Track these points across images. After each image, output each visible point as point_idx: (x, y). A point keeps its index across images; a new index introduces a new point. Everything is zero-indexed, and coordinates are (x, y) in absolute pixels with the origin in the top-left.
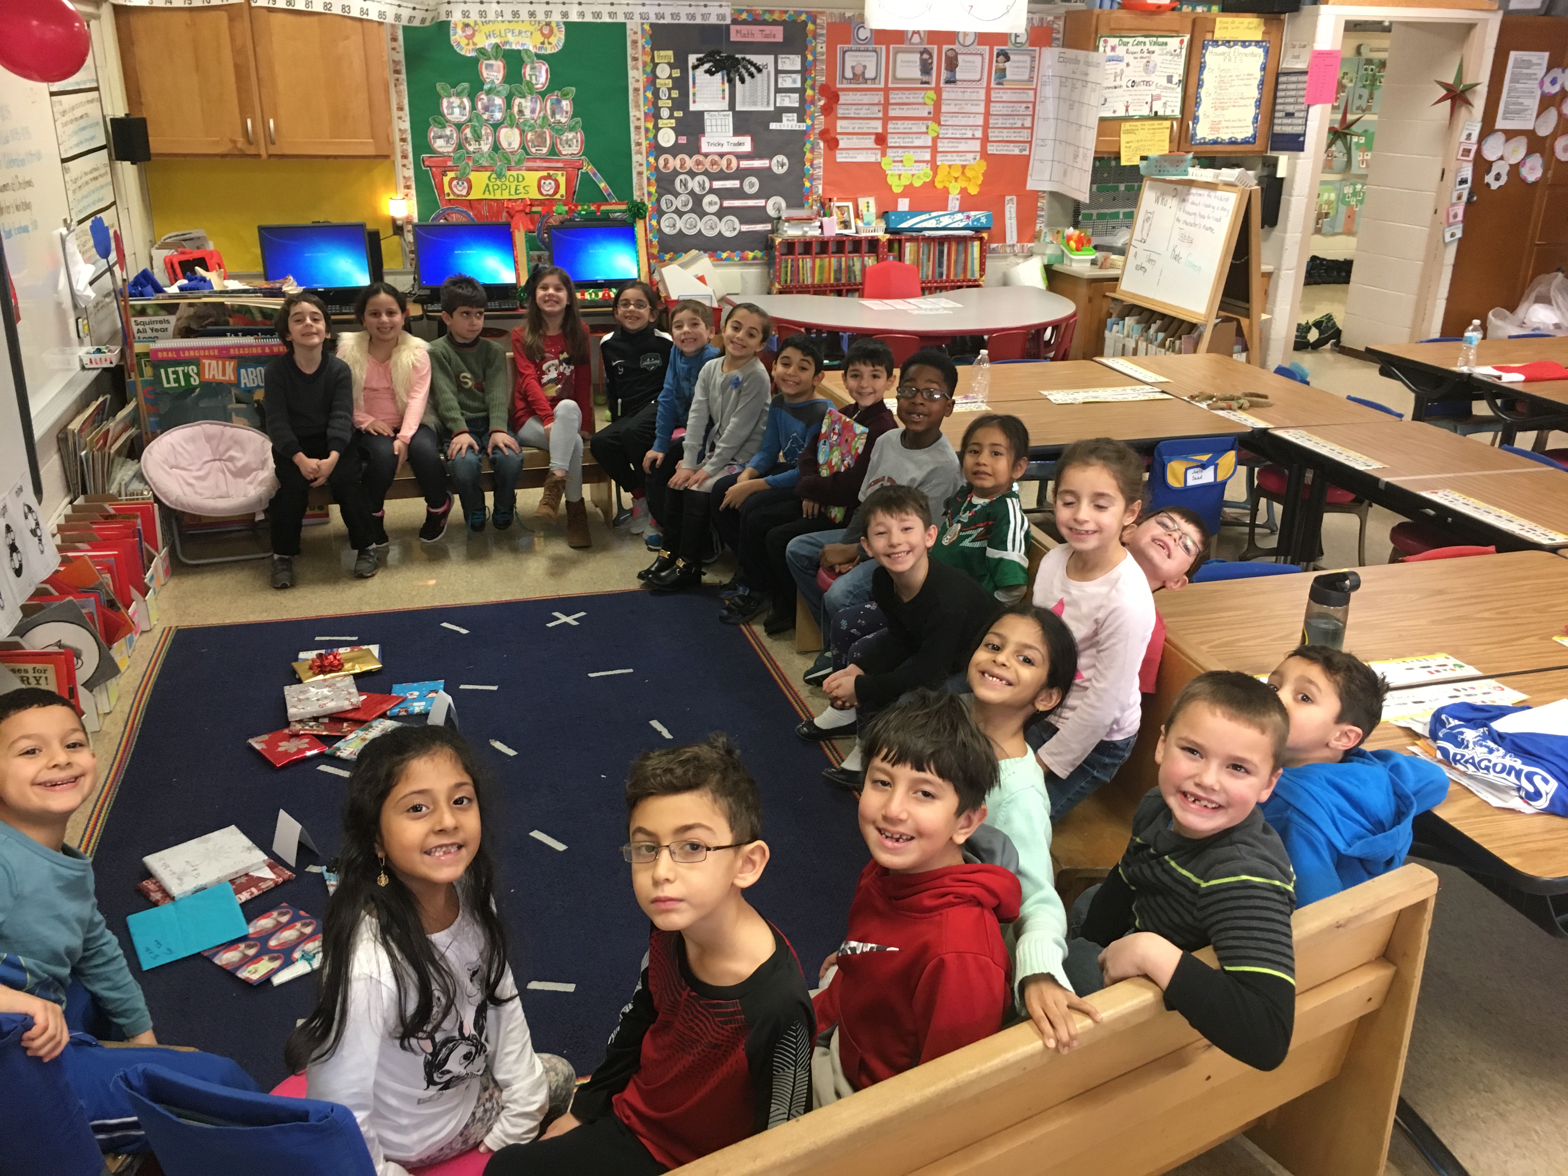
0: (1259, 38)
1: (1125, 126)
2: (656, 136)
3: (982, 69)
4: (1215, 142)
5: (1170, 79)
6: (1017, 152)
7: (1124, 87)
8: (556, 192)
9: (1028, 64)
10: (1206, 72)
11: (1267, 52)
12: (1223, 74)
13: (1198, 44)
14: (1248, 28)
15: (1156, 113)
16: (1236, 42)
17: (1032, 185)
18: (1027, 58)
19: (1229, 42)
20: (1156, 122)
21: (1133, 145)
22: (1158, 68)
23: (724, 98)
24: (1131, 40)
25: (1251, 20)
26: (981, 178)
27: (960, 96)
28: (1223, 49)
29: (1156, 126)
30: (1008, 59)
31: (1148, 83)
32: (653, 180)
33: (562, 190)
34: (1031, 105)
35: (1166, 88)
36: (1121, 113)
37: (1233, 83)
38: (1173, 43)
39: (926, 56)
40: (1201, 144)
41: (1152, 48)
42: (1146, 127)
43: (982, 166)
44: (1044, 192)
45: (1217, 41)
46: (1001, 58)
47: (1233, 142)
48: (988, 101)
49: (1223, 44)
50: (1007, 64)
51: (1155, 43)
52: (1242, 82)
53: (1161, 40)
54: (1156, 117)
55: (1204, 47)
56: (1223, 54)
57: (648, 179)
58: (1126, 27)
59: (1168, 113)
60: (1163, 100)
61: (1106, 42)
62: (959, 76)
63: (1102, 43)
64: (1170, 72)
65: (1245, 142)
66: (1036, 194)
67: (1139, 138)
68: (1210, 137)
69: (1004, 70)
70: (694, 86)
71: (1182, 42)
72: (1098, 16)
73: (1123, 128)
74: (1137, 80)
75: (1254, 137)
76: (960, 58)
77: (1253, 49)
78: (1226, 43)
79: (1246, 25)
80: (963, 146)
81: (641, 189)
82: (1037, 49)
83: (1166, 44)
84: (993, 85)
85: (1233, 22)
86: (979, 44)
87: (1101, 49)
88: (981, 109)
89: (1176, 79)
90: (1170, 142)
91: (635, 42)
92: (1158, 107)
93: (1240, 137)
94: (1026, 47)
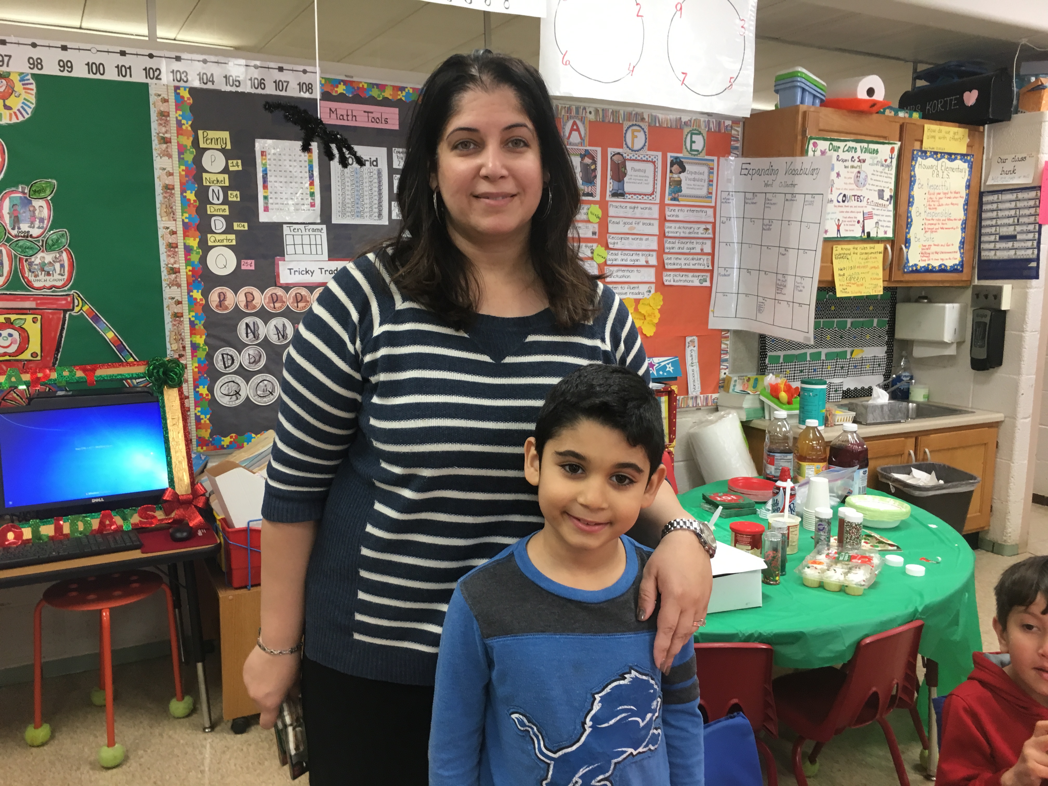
0: (964, 151)
1: (838, 249)
2: (203, 260)
3: (655, 180)
4: (928, 270)
5: (881, 194)
6: (696, 283)
7: (835, 202)
8: (22, 349)
9: (706, 177)
10: (916, 187)
11: (971, 167)
12: (932, 191)
13: (907, 155)
14: (954, 139)
15: (869, 234)
16: (943, 154)
17: (714, 323)
18: (705, 169)
19: (936, 153)
20: (868, 246)
21: (847, 273)
22: (869, 181)
23: (313, 205)
24: (841, 145)
25: (956, 129)
26: (658, 315)
27: (630, 213)
28: (930, 161)
29: (869, 251)
30: (683, 170)
31: (858, 198)
32: (200, 325)
33: (35, 345)
34: (710, 226)
35: (877, 205)
36: (833, 233)
37: (942, 201)
38: (884, 151)
39: (587, 161)
40: (913, 271)
41: (863, 156)
42: (859, 251)
43: (657, 301)
44: (728, 331)
45: (925, 152)
46: (676, 167)
47: (943, 270)
48: (663, 219)
49: (931, 156)
50: (682, 175)
51: (867, 151)
52: (949, 201)
53: (872, 146)
54: (868, 239)
55: (914, 158)
56: (931, 167)
57: (192, 324)
58: (835, 129)
59: (881, 235)
60: (875, 219)
61: (815, 145)
62: (628, 188)
63: (811, 146)
64: (882, 185)
65: (954, 270)
66: (719, 334)
67: (852, 264)
68: (922, 264)
69: (680, 182)
70: (265, 187)
71: (892, 150)
72: (805, 113)
73: (835, 252)
74: (848, 193)
75: (962, 264)
76: (629, 165)
77: (959, 163)
78: (935, 154)
79: (951, 134)
80: (635, 276)
81: (180, 338)
82: (715, 158)
83: (876, 152)
84: (667, 201)
85: (940, 131)
86: (649, 149)
87: (810, 153)
88: (655, 230)
89: (887, 195)
90: (884, 269)
91: (164, 115)
92: (870, 226)
93: (949, 264)
94: (703, 156)
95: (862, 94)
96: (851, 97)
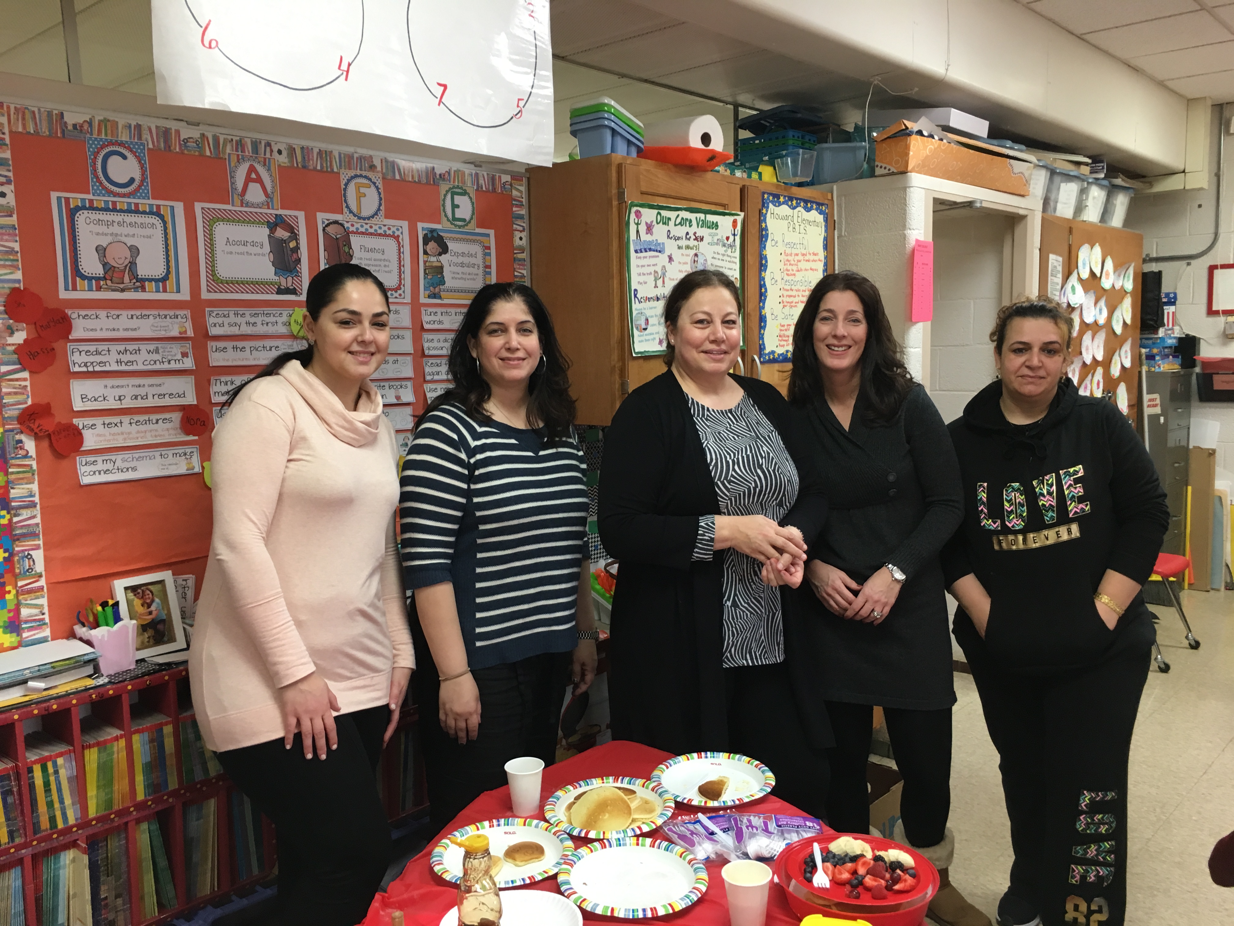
3: (400, 266)
9: (479, 260)
18: (476, 249)
24: (672, 215)
30: (444, 250)
38: (725, 223)
39: (281, 233)
41: (700, 232)
46: (432, 245)
48: (418, 329)
50: (444, 258)
51: (704, 224)
53: (711, 218)
61: (638, 214)
63: (633, 216)
69: (440, 269)
71: (734, 224)
72: (620, 166)
76: (355, 241)
82: (491, 232)
83: (715, 226)
86: (387, 216)
87: (633, 227)
88: (407, 345)
94: (472, 227)
95: (695, 142)
96: (680, 145)
